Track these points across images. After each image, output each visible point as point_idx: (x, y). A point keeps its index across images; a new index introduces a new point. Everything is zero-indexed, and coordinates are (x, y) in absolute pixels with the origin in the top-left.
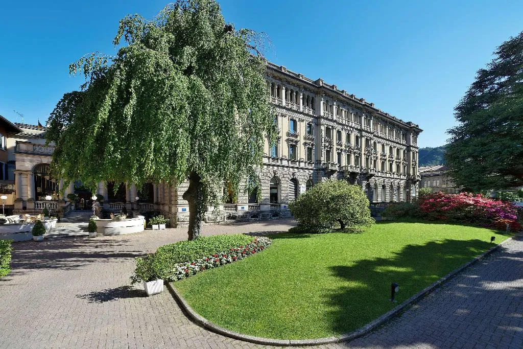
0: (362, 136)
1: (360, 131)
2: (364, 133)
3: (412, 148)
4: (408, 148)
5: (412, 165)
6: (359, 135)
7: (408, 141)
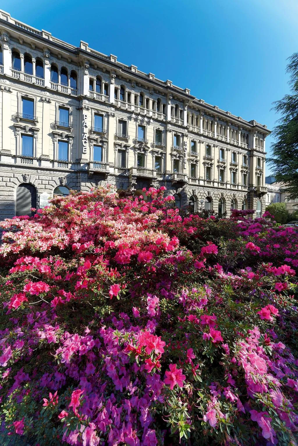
0: (166, 131)
1: (165, 123)
2: (170, 127)
3: (255, 153)
4: (251, 153)
5: (256, 173)
6: (162, 128)
7: (249, 143)
